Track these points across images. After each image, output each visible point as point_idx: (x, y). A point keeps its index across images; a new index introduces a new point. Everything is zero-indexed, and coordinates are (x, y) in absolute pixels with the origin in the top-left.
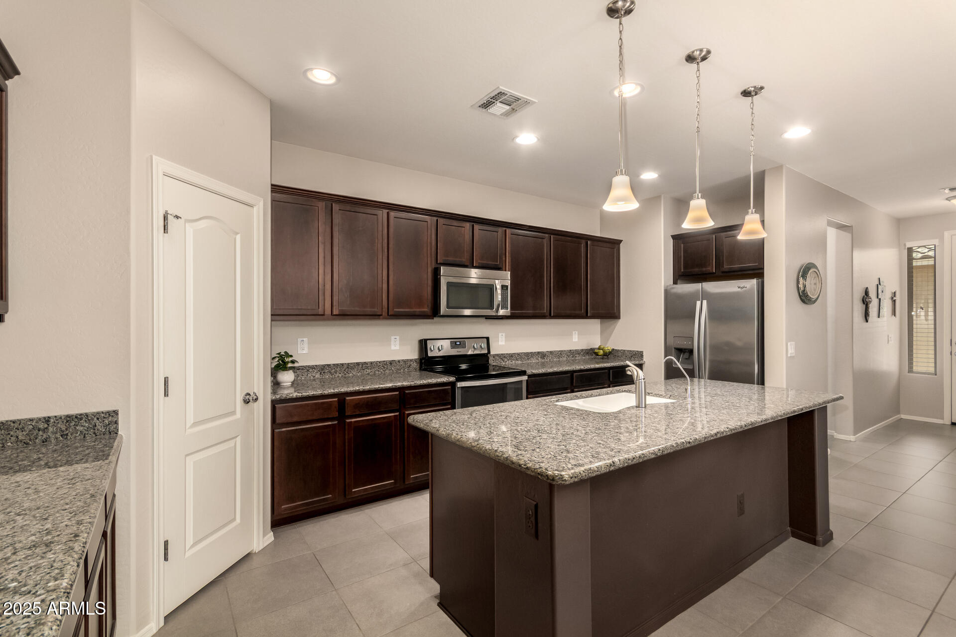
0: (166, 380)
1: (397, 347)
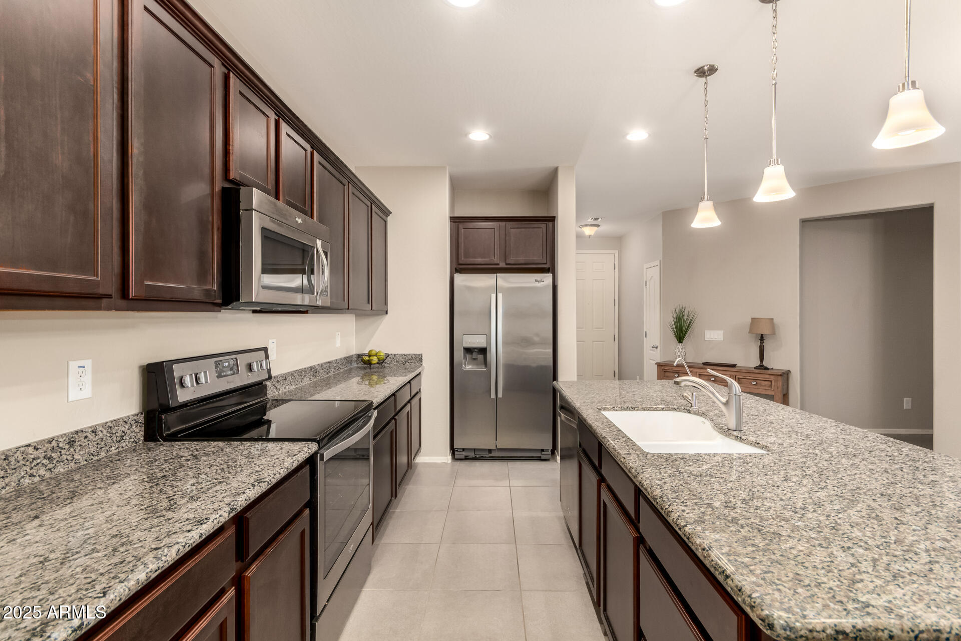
1: (87, 392)
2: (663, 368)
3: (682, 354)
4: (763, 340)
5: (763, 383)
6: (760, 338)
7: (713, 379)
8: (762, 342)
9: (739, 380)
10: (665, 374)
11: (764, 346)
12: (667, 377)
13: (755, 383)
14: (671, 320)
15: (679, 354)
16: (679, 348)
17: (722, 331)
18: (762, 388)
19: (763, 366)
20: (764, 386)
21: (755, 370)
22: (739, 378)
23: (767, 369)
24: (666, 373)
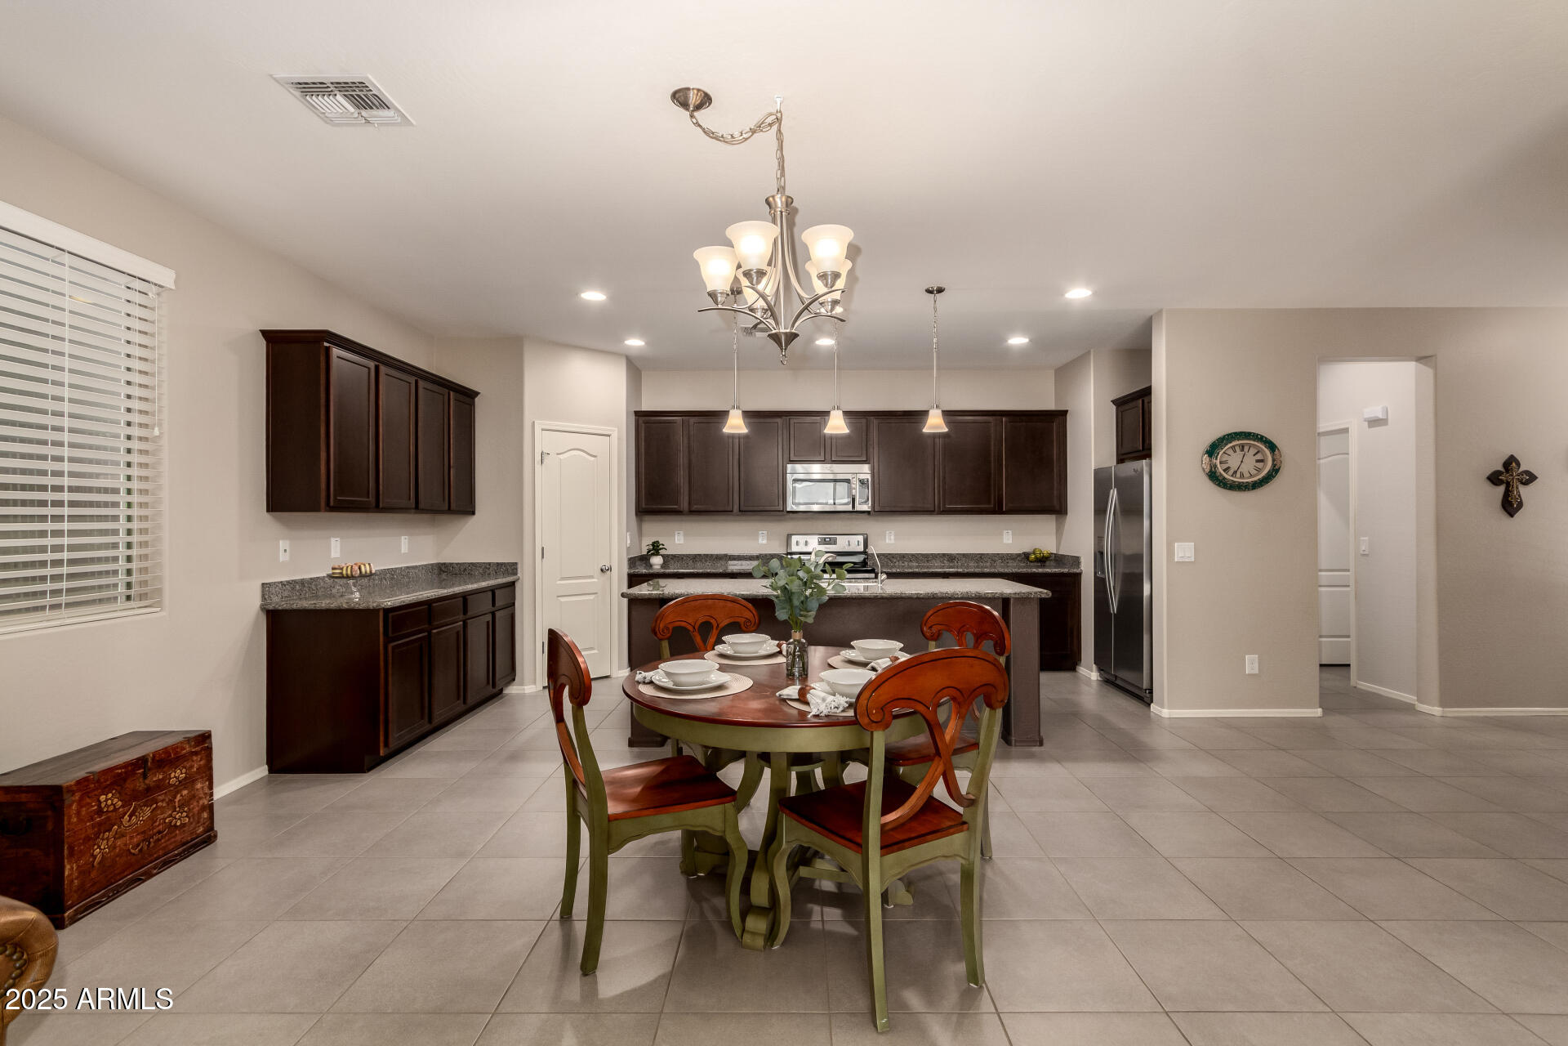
0: (543, 549)
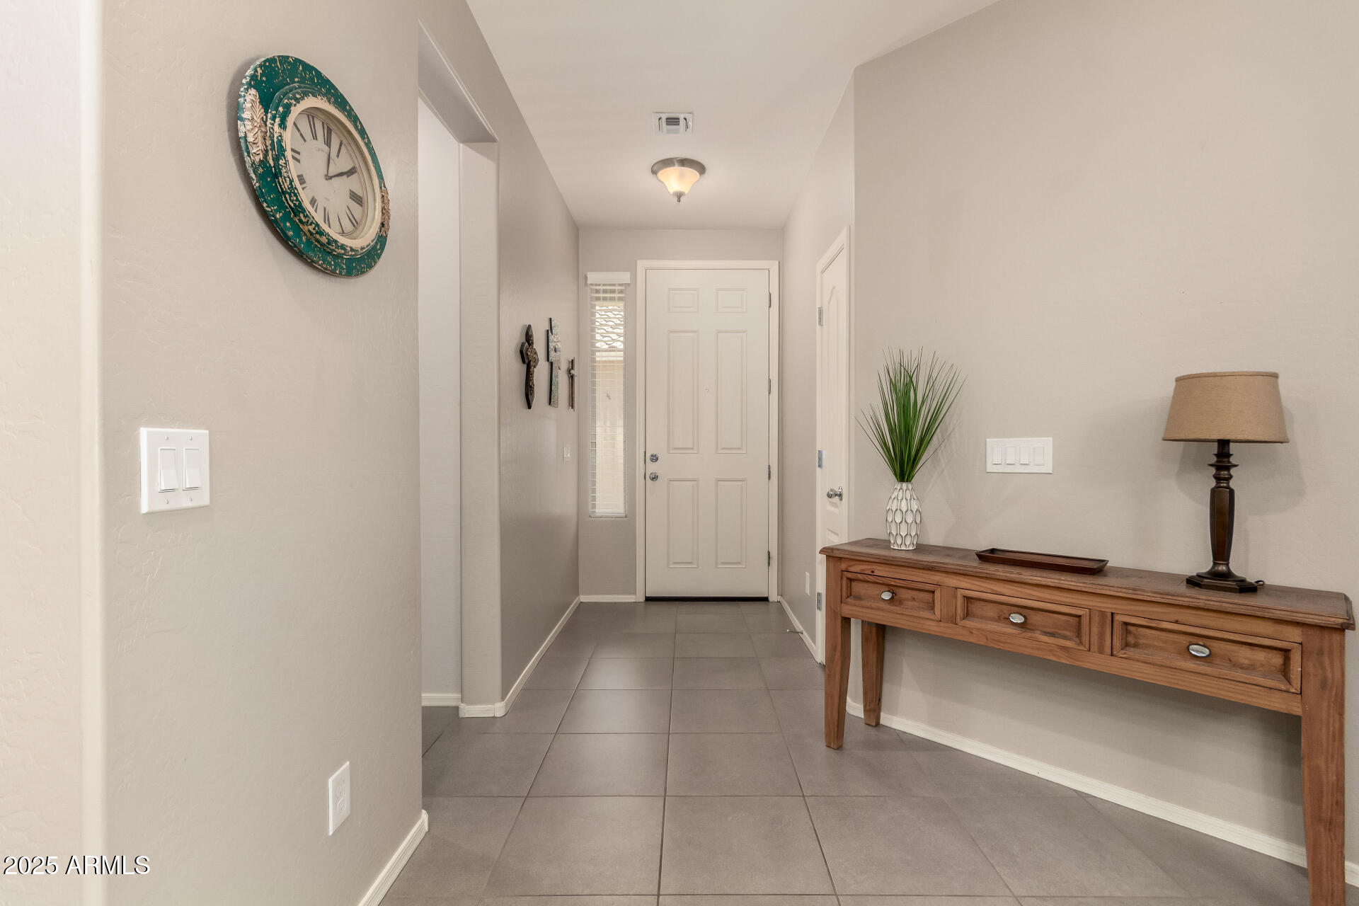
2: (843, 566)
3: (910, 520)
4: (1228, 468)
5: (1244, 655)
6: (1214, 460)
7: (1017, 619)
8: (1224, 473)
9: (1128, 632)
10: (850, 588)
11: (1232, 492)
12: (858, 598)
13: (1204, 652)
14: (875, 402)
15: (898, 520)
16: (900, 498)
17: (1051, 439)
18: (1240, 675)
19: (1228, 575)
20: (1250, 668)
21: (1195, 592)
22: (1126, 624)
23: (1248, 588)
24: (853, 584)
